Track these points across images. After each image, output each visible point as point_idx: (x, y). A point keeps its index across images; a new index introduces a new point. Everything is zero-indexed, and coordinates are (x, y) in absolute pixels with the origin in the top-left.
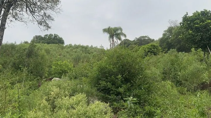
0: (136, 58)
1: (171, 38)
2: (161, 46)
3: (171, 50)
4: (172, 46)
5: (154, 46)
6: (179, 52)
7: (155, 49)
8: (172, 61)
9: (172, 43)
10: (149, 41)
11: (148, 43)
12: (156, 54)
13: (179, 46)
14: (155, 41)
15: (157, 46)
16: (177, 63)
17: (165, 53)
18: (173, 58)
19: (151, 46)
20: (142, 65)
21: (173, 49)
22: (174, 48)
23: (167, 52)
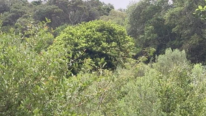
0: (36, 79)
1: (171, 6)
2: (133, 33)
3: (168, 51)
4: (174, 36)
5: (111, 31)
6: (194, 62)
7: (114, 44)
8: (167, 94)
9: (175, 26)
10: (94, 9)
11: (91, 17)
12: (114, 62)
13: (195, 40)
14: (115, 15)
15: (121, 33)
16: (184, 104)
17: (147, 62)
18: (170, 83)
19: (100, 30)
20: (55, 106)
21: (177, 51)
22: (180, 47)
23: (154, 61)
